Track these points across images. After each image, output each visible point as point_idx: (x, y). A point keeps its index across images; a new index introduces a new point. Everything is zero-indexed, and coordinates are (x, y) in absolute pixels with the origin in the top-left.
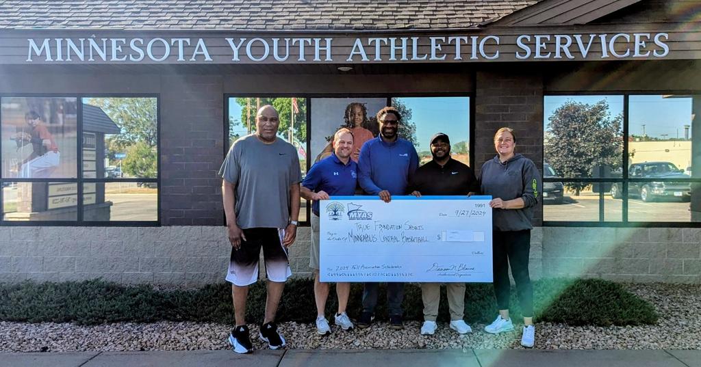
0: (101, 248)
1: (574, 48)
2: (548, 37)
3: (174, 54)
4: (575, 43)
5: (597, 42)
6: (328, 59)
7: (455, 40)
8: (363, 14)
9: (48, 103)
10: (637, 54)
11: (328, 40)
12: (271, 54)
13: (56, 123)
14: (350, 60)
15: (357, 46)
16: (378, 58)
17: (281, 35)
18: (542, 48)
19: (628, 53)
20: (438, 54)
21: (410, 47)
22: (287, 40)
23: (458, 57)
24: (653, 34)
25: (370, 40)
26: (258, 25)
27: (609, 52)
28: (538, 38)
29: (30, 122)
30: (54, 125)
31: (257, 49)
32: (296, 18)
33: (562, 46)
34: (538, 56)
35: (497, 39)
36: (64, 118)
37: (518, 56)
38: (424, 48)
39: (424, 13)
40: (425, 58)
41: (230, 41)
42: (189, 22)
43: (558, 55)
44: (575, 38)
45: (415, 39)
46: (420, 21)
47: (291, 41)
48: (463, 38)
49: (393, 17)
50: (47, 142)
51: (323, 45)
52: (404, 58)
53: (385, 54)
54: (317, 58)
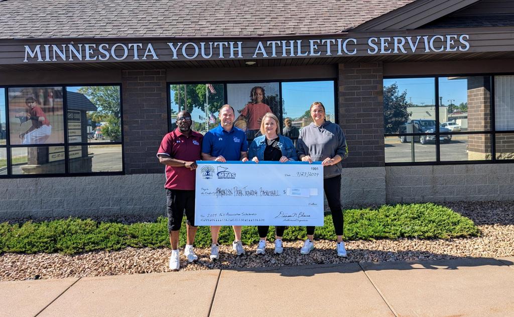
0: (82, 192)
1: (407, 46)
2: (389, 39)
3: (131, 55)
4: (407, 42)
5: (422, 42)
6: (240, 56)
7: (326, 41)
8: (262, 25)
9: (42, 91)
10: (448, 49)
11: (240, 43)
12: (200, 54)
13: (49, 105)
14: (255, 56)
15: (260, 47)
16: (274, 55)
17: (207, 40)
18: (385, 46)
19: (442, 49)
20: (315, 51)
21: (296, 47)
22: (211, 43)
23: (329, 53)
24: (459, 36)
25: (269, 43)
26: (190, 33)
27: (430, 48)
28: (382, 39)
29: (29, 104)
30: (47, 106)
31: (190, 50)
32: (216, 28)
33: (399, 45)
34: (383, 51)
35: (355, 41)
36: (53, 101)
38: (306, 47)
39: (304, 24)
40: (306, 54)
41: (171, 45)
42: (140, 32)
44: (407, 39)
45: (299, 42)
46: (302, 29)
47: (213, 44)
48: (332, 40)
49: (283, 27)
50: (41, 118)
51: (236, 46)
52: (292, 55)
53: (279, 52)
54: (232, 56)
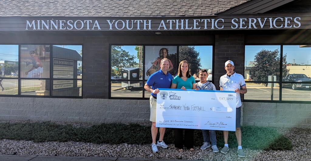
0: (59, 107)
1: (257, 24)
2: (246, 19)
3: (85, 27)
4: (258, 22)
5: (268, 21)
6: (150, 29)
7: (204, 20)
8: (166, 10)
9: (39, 47)
10: (286, 27)
11: (150, 21)
12: (125, 27)
13: (42, 55)
14: (159, 29)
15: (162, 23)
16: (171, 28)
17: (130, 19)
18: (243, 24)
19: (282, 26)
20: (197, 27)
21: (185, 23)
22: (132, 21)
23: (206, 28)
24: (294, 18)
25: (168, 21)
26: (121, 14)
27: (273, 26)
28: (241, 20)
29: (32, 55)
31: (120, 25)
32: (137, 11)
33: (252, 23)
34: (241, 27)
35: (223, 20)
36: (45, 53)
37: (232, 27)
38: (191, 24)
39: (192, 9)
40: (191, 28)
41: (109, 21)
42: (92, 13)
43: (250, 27)
44: (258, 19)
45: (187, 20)
46: (190, 13)
47: (134, 21)
48: (208, 20)
49: (178, 11)
50: (38, 63)
51: (147, 23)
52: (182, 28)
53: (174, 27)
54: (145, 29)
